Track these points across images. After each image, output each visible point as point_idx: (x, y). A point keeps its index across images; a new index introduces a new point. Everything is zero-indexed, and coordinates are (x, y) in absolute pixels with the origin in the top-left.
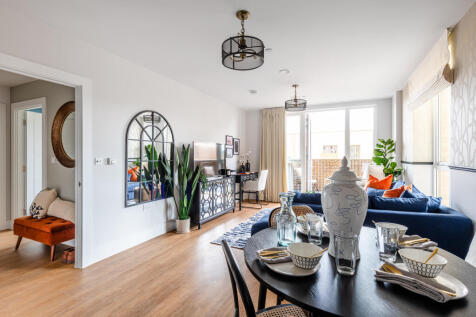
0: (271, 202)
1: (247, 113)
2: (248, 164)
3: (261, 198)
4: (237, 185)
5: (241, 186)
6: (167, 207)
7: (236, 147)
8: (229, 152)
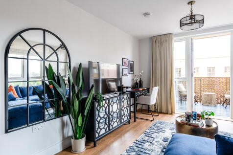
0: (161, 113)
1: (140, 41)
2: (141, 81)
3: (152, 109)
4: (132, 100)
5: (135, 100)
6: (64, 125)
7: (131, 68)
8: (126, 72)
